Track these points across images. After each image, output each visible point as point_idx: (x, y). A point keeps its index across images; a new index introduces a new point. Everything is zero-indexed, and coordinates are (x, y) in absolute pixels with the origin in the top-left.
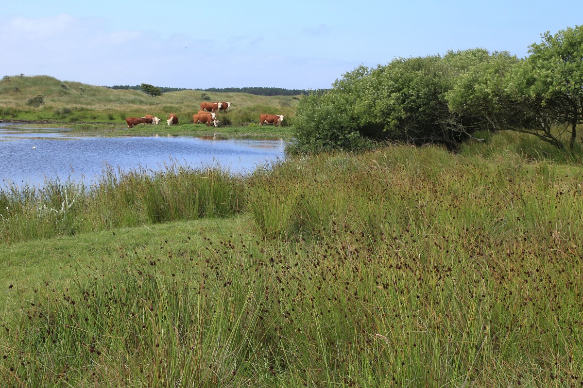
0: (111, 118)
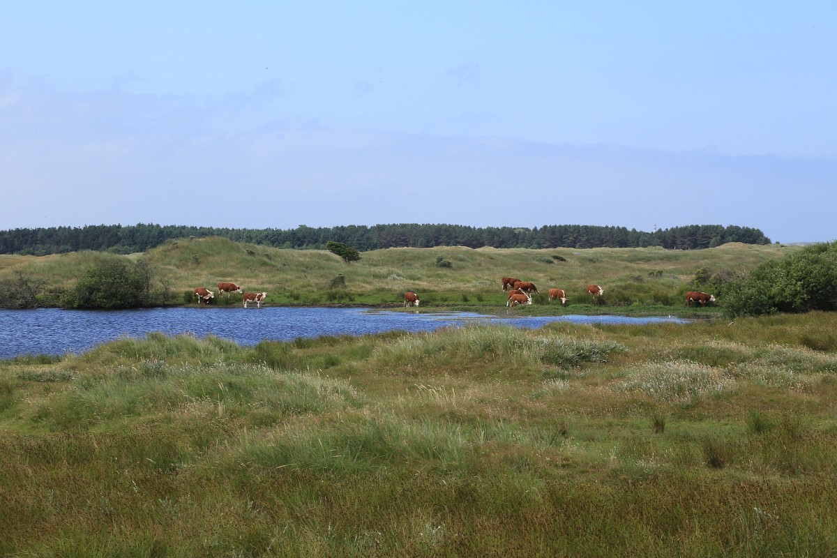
0: (466, 300)
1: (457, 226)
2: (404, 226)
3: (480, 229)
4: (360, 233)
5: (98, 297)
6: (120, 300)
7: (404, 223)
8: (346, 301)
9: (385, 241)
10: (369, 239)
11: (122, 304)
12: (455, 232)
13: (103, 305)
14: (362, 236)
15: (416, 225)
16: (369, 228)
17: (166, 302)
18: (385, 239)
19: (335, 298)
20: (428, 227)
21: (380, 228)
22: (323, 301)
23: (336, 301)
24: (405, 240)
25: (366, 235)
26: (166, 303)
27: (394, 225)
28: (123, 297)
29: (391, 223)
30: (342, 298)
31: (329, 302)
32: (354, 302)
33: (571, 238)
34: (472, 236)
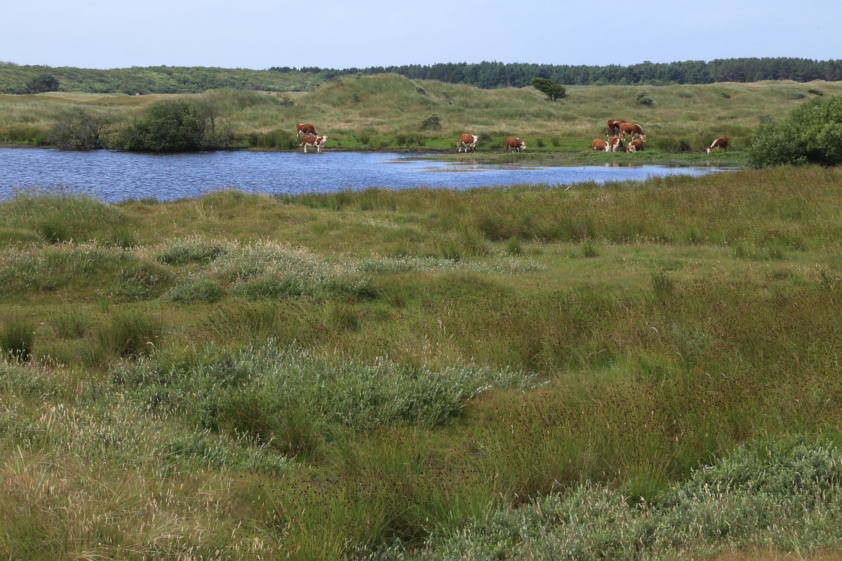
1: (797, 59)
2: (741, 60)
3: (823, 62)
4: (697, 68)
5: (147, 139)
6: (170, 142)
7: (743, 57)
8: (415, 146)
9: (722, 76)
10: (706, 74)
11: (173, 147)
12: (795, 65)
13: (152, 147)
14: (699, 71)
15: (755, 59)
16: (707, 63)
17: (230, 144)
18: (722, 74)
19: (404, 142)
20: (767, 61)
21: (718, 63)
22: (393, 146)
23: (405, 146)
24: (742, 75)
25: (703, 71)
26: (230, 146)
27: (732, 59)
28: (173, 139)
29: (729, 58)
30: (412, 141)
31: (398, 146)
32: (423, 147)
34: (812, 70)
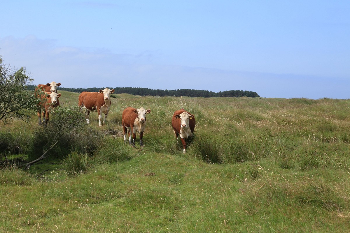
33: (188, 94)
